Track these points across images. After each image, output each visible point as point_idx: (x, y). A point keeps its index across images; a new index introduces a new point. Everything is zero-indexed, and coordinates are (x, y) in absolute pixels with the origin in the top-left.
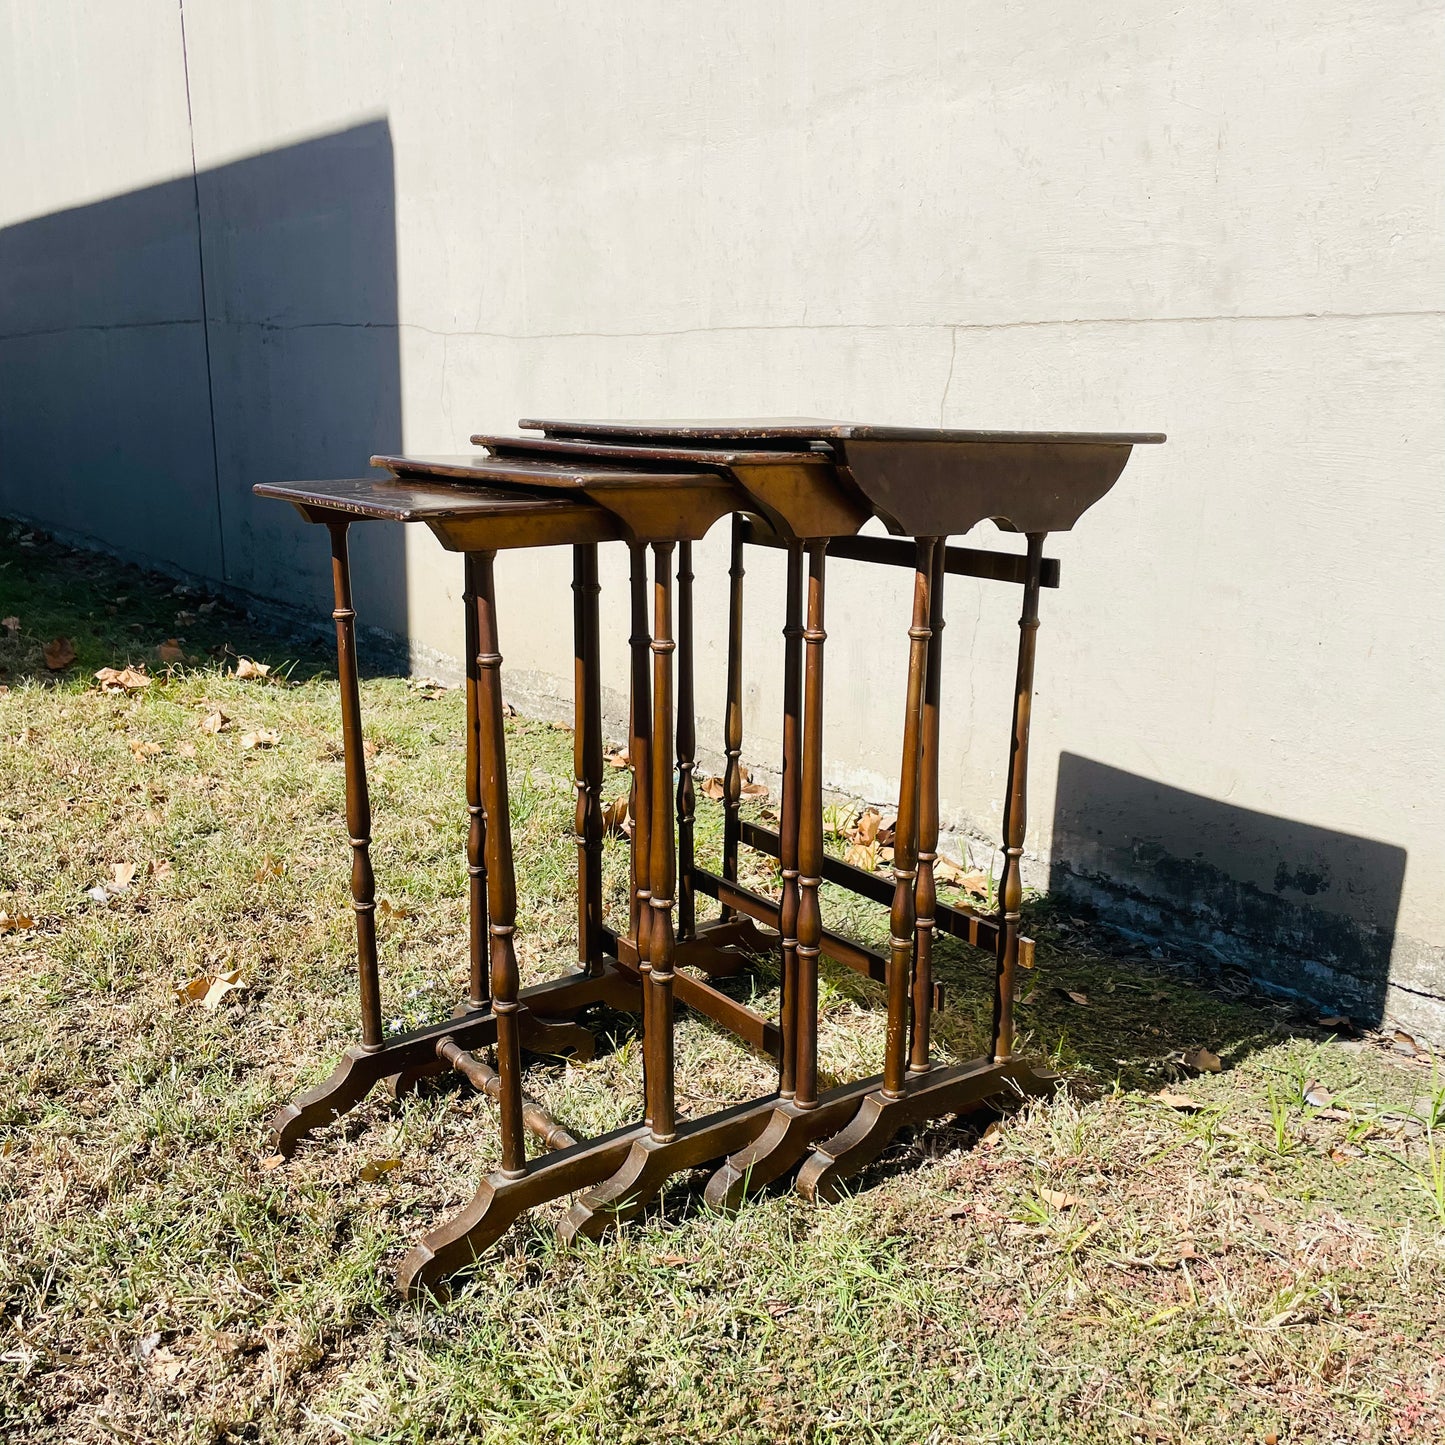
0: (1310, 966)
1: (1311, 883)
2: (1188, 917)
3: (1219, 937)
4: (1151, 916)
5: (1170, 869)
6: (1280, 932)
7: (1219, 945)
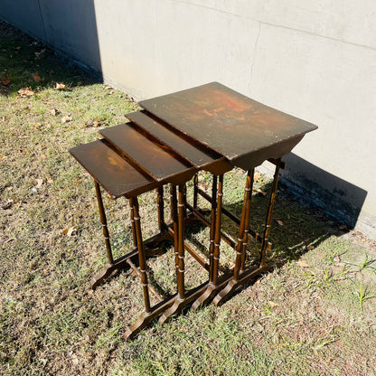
0: (339, 211)
1: (342, 193)
2: (310, 193)
3: (317, 199)
4: (300, 191)
5: (307, 182)
6: (332, 202)
7: (317, 201)
